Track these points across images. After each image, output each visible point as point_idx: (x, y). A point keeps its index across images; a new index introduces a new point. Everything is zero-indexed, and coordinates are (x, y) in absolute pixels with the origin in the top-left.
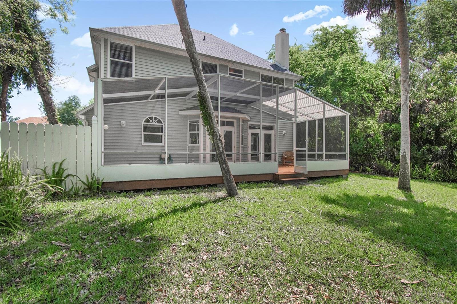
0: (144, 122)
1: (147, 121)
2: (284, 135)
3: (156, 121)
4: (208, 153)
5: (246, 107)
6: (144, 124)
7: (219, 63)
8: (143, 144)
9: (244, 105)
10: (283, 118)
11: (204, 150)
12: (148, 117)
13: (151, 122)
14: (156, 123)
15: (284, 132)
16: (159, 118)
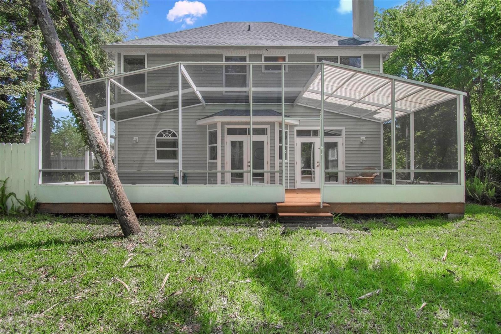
0: (157, 137)
1: (160, 135)
2: (362, 143)
3: (170, 135)
4: (228, 172)
5: (293, 106)
6: (157, 139)
7: (248, 54)
8: (156, 162)
9: (289, 104)
10: (359, 116)
11: (223, 167)
12: (161, 131)
13: (164, 137)
14: (169, 137)
15: (363, 138)
16: (173, 131)
